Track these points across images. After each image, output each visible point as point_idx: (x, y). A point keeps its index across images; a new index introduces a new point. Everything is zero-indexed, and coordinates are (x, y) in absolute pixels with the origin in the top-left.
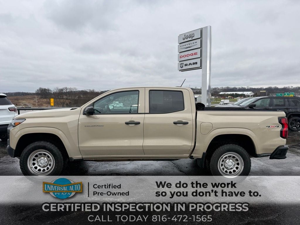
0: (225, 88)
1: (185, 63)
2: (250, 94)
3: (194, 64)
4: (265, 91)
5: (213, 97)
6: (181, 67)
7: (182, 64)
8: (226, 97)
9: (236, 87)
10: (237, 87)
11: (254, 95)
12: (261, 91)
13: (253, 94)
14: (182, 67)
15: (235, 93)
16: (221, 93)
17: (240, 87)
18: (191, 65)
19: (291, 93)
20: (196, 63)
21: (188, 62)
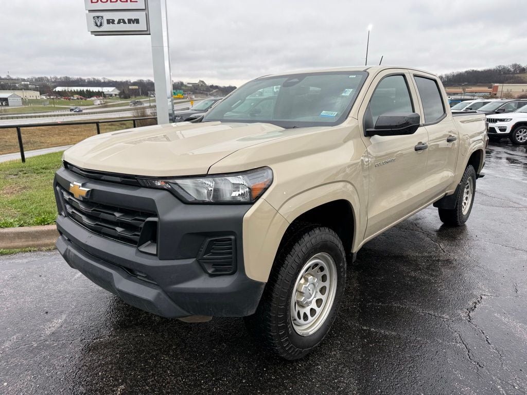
0: (61, 78)
1: (107, 16)
2: (112, 91)
3: (130, 21)
4: (137, 87)
5: (44, 97)
6: (97, 25)
7: (98, 17)
8: (72, 98)
9: (83, 78)
10: (85, 78)
11: (120, 93)
12: (130, 87)
13: (117, 92)
14: (101, 25)
15: (85, 89)
16: (59, 89)
17: (91, 78)
18: (124, 22)
19: (178, 91)
20: (137, 21)
21: (116, 16)
